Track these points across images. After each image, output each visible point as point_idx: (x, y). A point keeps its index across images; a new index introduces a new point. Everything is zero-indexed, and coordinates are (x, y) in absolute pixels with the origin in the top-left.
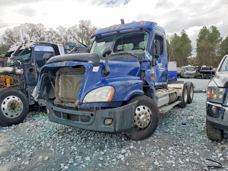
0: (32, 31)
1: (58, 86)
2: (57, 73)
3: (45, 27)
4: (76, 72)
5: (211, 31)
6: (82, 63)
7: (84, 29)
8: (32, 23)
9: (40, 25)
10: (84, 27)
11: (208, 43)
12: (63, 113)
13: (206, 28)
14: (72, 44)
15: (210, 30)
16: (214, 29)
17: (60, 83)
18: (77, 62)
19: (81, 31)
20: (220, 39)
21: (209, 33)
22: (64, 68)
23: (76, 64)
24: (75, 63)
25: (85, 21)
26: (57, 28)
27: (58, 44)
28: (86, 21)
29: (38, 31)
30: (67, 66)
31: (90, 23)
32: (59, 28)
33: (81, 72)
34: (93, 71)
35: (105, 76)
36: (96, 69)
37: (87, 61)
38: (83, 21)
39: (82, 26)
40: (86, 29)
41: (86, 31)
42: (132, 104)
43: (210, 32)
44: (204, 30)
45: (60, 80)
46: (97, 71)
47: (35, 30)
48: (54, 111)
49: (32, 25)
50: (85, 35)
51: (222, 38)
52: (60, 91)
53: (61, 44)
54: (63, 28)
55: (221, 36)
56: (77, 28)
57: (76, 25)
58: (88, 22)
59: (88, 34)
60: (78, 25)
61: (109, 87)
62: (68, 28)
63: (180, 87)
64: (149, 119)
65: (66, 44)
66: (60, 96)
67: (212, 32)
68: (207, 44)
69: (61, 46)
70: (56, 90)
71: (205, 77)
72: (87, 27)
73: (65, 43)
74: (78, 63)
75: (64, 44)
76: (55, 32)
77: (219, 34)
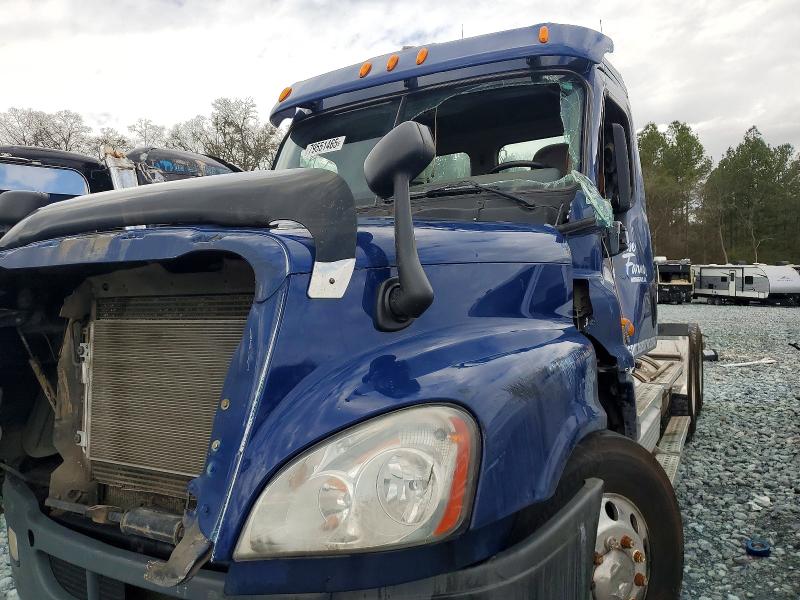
0: (35, 136)
1: (77, 388)
2: (69, 309)
3: (84, 124)
4: (190, 300)
5: (671, 139)
6: (230, 239)
7: (231, 129)
8: (36, 109)
9: (68, 115)
10: (230, 124)
11: (667, 179)
12: (100, 579)
13: (655, 128)
14: (180, 162)
15: (667, 136)
16: (682, 131)
17: (84, 367)
18: (188, 234)
19: (221, 140)
20: (703, 166)
21: (666, 146)
22: (116, 273)
23: (182, 241)
24: (174, 238)
25: (233, 101)
26: (132, 128)
27: (110, 163)
28: (239, 104)
29: (57, 138)
30: (122, 258)
31: (252, 109)
32: (139, 129)
33: (219, 299)
34: (313, 293)
35: (393, 325)
36: (332, 280)
37: (261, 225)
38: (226, 103)
39: (225, 122)
40: (239, 130)
41: (237, 137)
42: (577, 515)
43: (667, 142)
44: (648, 137)
45: (88, 352)
46: (338, 292)
47: (48, 134)
48: (40, 553)
49: (37, 116)
50: (234, 152)
51: (709, 163)
52: (87, 418)
53: (125, 162)
54: (152, 127)
55: (705, 155)
56: (205, 127)
57: (203, 118)
58: (244, 106)
59: (244, 148)
60: (210, 117)
61: (437, 417)
62: (171, 129)
63: (676, 353)
64: (639, 576)
65: (148, 162)
66: (87, 453)
67: (675, 144)
68: (662, 182)
69: (123, 168)
70: (63, 408)
71: (667, 299)
72: (240, 122)
73: (144, 157)
74: (199, 239)
75: (140, 161)
76: (124, 142)
77: (700, 151)
